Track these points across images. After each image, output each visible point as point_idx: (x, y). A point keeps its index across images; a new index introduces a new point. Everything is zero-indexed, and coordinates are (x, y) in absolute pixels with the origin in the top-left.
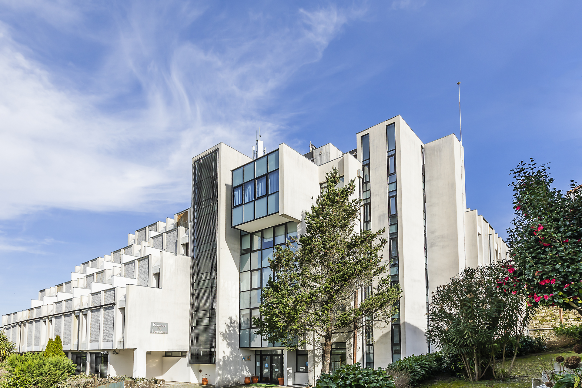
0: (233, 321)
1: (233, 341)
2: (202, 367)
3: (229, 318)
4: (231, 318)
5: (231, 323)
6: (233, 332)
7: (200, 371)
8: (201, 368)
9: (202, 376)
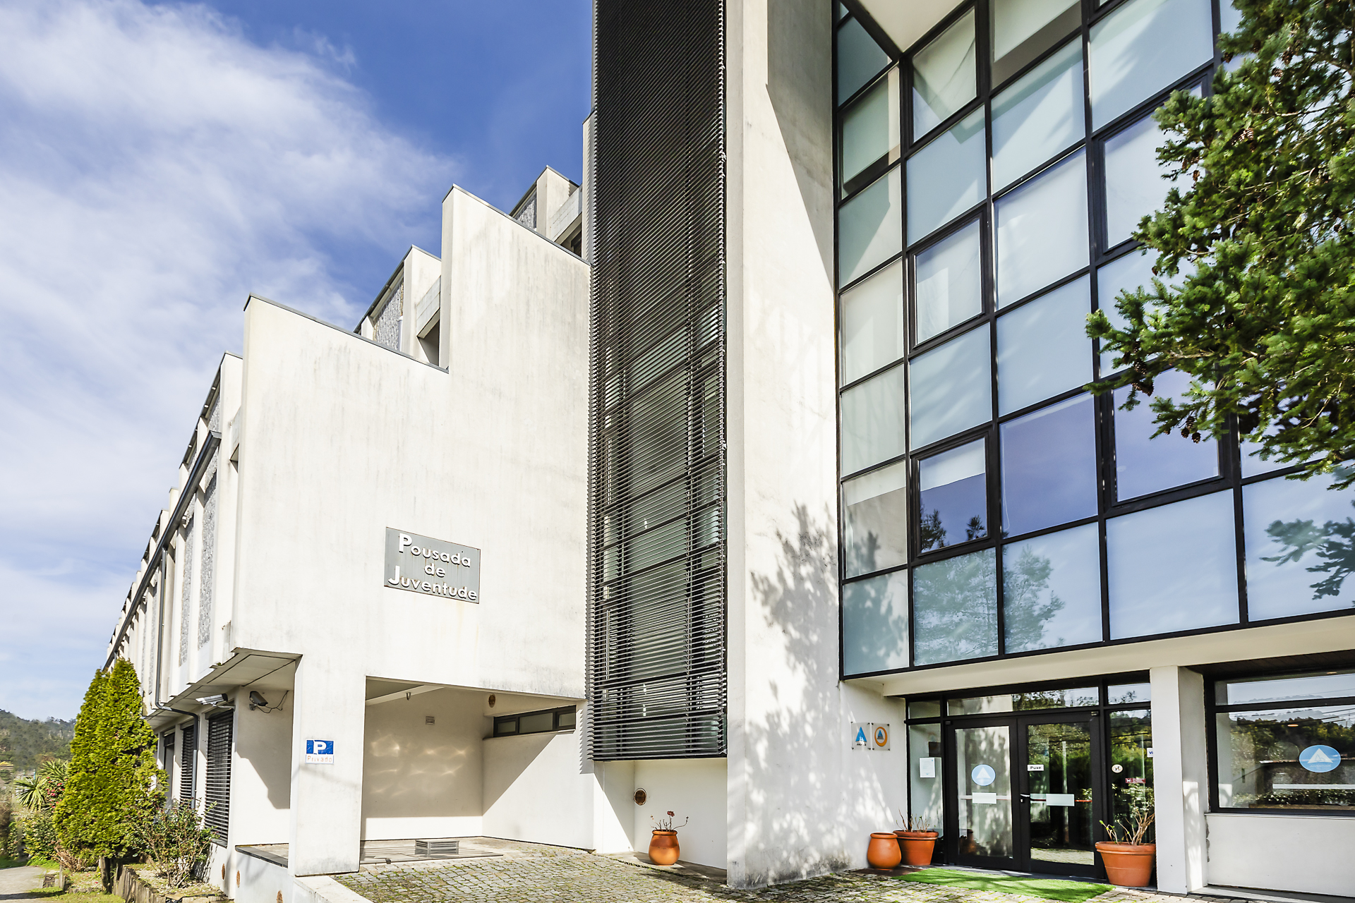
0: (812, 532)
1: (814, 638)
2: (653, 774)
3: (795, 511)
4: (802, 514)
5: (804, 537)
6: (812, 590)
7: (640, 797)
8: (643, 783)
9: (650, 819)
